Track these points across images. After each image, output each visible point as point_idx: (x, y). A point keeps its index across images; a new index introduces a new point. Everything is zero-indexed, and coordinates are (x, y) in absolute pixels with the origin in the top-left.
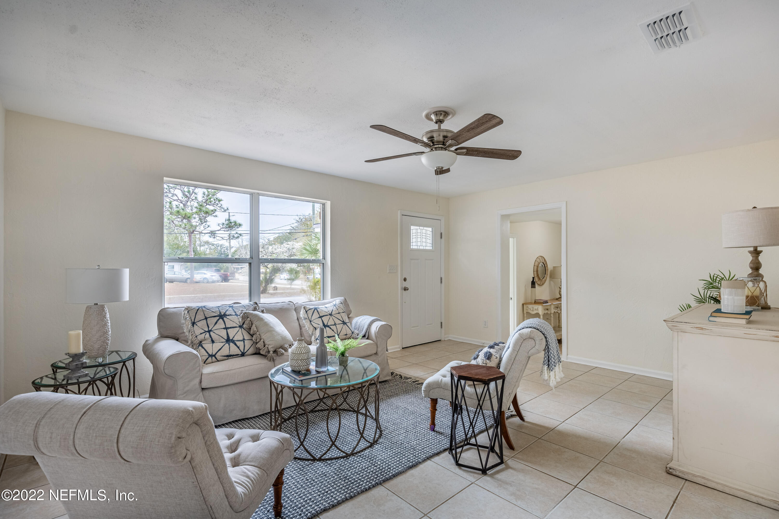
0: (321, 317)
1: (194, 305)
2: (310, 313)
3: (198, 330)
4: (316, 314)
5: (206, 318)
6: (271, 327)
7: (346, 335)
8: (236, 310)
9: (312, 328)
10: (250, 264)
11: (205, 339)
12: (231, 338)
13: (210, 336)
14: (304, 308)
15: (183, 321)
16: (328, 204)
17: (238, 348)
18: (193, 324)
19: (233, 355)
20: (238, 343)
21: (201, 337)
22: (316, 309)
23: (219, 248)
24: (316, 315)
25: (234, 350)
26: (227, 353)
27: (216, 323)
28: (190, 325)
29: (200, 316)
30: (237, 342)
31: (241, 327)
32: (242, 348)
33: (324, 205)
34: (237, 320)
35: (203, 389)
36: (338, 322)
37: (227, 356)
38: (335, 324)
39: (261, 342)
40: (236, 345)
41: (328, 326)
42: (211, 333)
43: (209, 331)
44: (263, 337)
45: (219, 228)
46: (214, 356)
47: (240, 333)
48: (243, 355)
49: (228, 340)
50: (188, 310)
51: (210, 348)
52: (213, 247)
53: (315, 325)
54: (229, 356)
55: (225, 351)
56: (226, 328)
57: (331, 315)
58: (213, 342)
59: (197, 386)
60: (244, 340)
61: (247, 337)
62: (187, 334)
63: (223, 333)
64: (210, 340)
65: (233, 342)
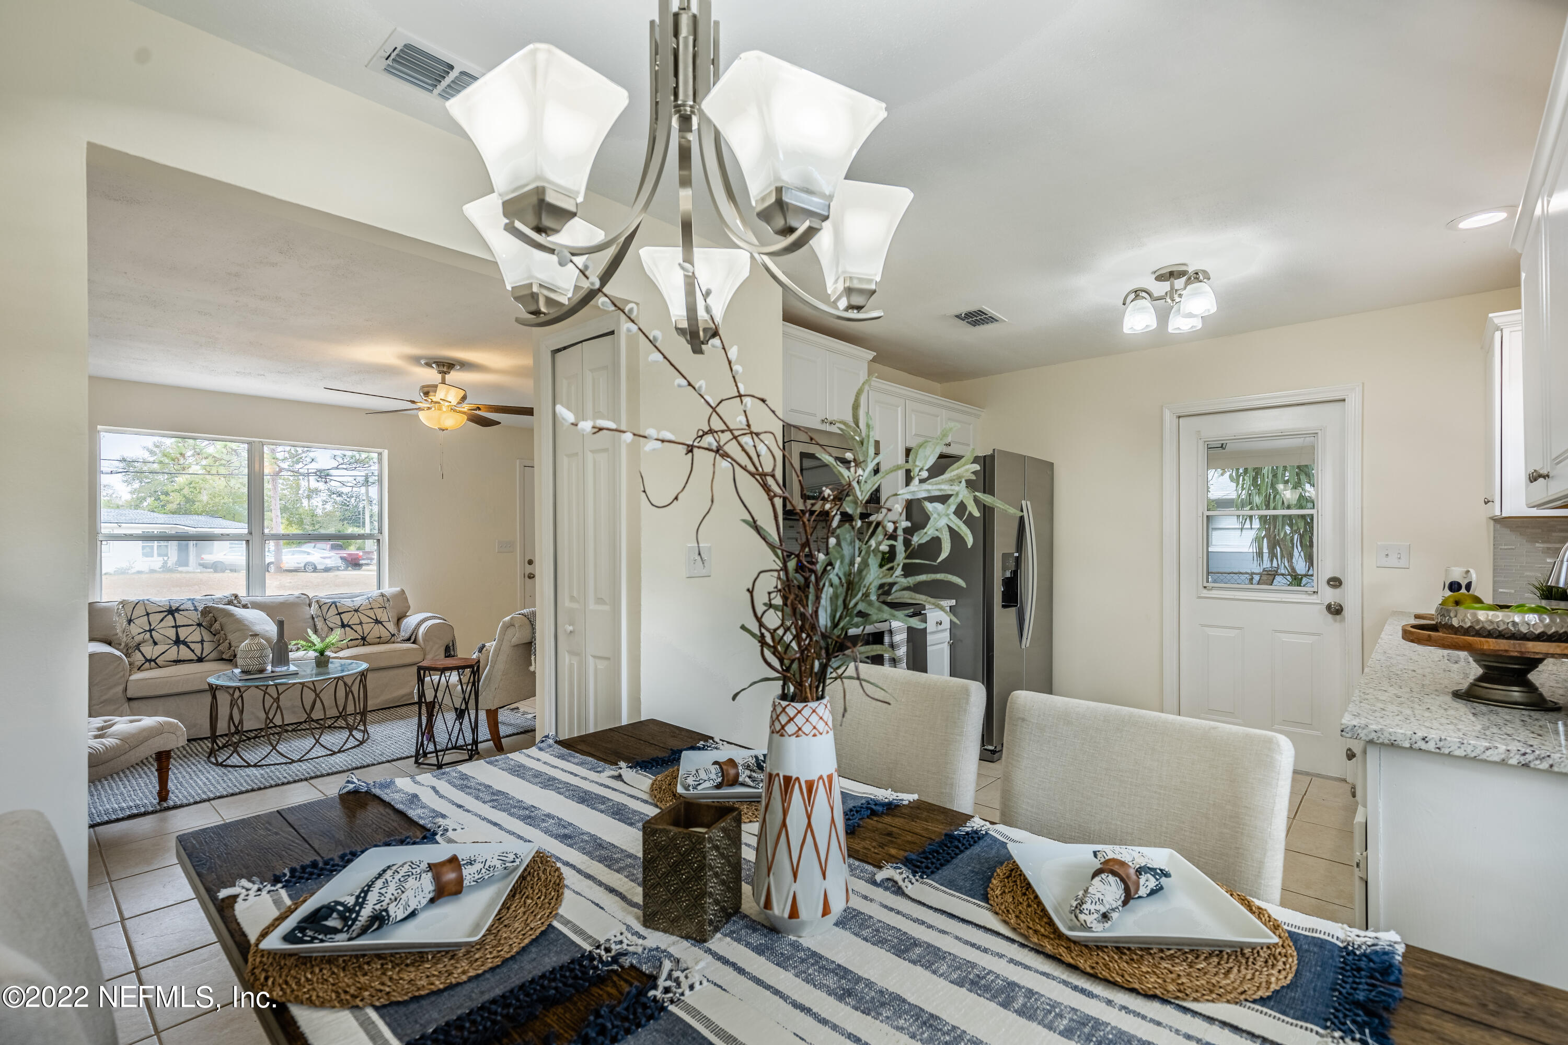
0: (339, 614)
1: (133, 598)
2: (325, 608)
3: (134, 629)
4: (333, 609)
5: (148, 614)
6: (245, 625)
7: (380, 638)
8: (196, 604)
9: (326, 629)
10: (248, 541)
11: (144, 641)
12: (182, 639)
13: (151, 636)
14: (317, 602)
15: (116, 618)
16: (386, 453)
17: (193, 651)
18: (130, 621)
19: (184, 661)
20: (192, 646)
21: (139, 638)
22: (334, 603)
23: (353, 500)
24: (333, 611)
25: (185, 653)
26: (174, 657)
27: (162, 620)
28: (125, 623)
29: (140, 611)
30: (190, 645)
31: (199, 625)
32: (198, 653)
33: (380, 454)
34: (195, 617)
35: (130, 699)
36: (365, 619)
37: (174, 661)
38: (361, 623)
39: (226, 644)
40: (189, 647)
41: (349, 626)
42: (154, 633)
43: (150, 631)
44: (230, 637)
45: (335, 464)
46: (154, 661)
47: (197, 632)
48: (200, 660)
49: (178, 642)
50: (123, 603)
51: (149, 651)
52: (339, 499)
53: (331, 625)
54: (177, 662)
55: (173, 654)
56: (176, 627)
57: (356, 611)
58: (155, 643)
59: (120, 694)
60: (202, 642)
61: (207, 636)
62: (120, 634)
63: (172, 633)
64: (151, 641)
65: (185, 643)
